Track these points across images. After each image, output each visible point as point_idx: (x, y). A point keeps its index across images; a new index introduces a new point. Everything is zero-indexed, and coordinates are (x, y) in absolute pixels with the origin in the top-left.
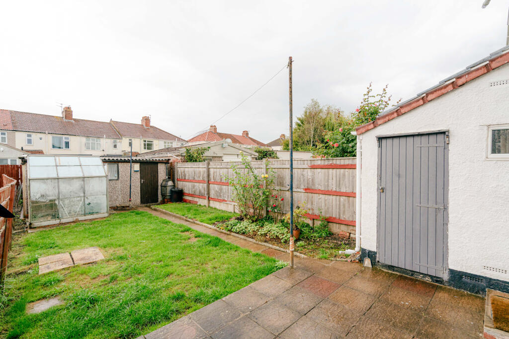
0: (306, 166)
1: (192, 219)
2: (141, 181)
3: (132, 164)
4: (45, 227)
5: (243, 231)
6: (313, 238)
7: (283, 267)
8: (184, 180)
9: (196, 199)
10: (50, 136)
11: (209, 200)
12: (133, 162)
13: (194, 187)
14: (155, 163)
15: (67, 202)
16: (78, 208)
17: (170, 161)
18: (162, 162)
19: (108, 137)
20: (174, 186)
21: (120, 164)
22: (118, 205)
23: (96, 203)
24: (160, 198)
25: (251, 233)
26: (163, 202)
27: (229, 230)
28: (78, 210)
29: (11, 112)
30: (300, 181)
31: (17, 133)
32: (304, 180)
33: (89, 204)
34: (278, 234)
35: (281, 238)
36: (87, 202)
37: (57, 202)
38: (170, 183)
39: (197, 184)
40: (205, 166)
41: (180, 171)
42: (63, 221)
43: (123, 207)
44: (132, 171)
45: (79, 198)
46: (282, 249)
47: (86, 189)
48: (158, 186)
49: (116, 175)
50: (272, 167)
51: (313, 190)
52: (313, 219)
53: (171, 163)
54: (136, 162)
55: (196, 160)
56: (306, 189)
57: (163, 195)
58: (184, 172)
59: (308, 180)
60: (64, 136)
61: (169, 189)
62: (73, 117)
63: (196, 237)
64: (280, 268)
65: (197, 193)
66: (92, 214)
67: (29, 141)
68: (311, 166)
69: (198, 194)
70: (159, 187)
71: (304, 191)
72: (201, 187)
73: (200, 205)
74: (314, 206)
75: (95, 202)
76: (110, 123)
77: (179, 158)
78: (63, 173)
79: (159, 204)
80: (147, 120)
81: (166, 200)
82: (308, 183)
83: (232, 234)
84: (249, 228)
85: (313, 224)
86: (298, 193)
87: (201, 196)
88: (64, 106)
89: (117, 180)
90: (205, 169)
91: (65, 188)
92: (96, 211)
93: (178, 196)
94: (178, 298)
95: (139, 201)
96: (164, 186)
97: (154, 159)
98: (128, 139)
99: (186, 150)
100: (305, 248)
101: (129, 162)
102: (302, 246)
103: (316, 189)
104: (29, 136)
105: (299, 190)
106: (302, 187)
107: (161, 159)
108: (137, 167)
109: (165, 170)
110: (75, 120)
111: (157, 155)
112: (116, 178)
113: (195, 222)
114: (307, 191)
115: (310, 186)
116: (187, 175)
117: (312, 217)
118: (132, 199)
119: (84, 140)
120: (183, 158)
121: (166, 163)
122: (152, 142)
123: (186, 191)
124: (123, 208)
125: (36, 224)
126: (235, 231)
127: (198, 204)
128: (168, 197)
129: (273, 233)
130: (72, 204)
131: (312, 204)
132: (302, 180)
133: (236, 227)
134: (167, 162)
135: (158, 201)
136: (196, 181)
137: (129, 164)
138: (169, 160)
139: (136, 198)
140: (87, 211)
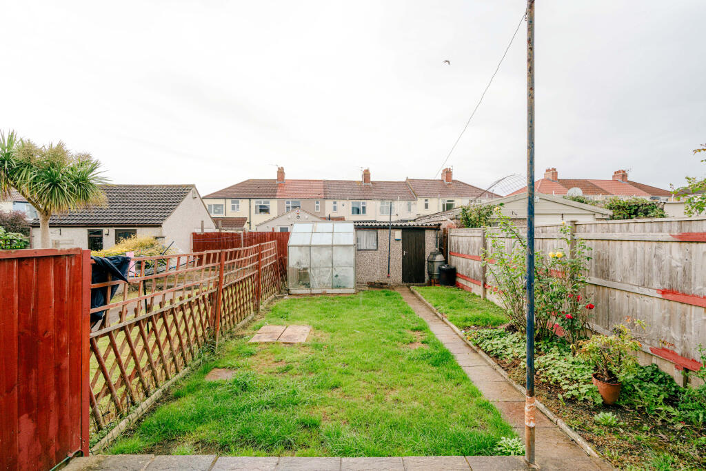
0: (665, 236)
1: (442, 314)
2: (403, 253)
3: (392, 231)
4: (298, 295)
5: (498, 352)
6: (662, 417)
7: (510, 454)
8: (458, 254)
9: (470, 285)
10: (350, 202)
11: (485, 289)
12: (394, 228)
13: (468, 265)
14: (422, 230)
15: (317, 271)
16: (326, 279)
17: (442, 227)
18: (430, 228)
19: (403, 199)
20: (446, 262)
21: (379, 231)
22: (376, 281)
23: (344, 276)
24: (427, 277)
25: (508, 362)
26: (430, 284)
27: (477, 345)
28: (326, 281)
29: (324, 181)
30: (650, 271)
31: (326, 201)
32: (660, 269)
33: (337, 276)
34: (559, 378)
35: (565, 387)
36: (334, 274)
37: (309, 271)
38: (439, 258)
39: (471, 262)
40: (480, 234)
41: (453, 241)
42: (314, 291)
43: (381, 284)
44: (392, 240)
45: (327, 269)
46: (549, 413)
47: (334, 259)
48: (425, 260)
49: (375, 244)
50: (584, 236)
51: (684, 294)
52: (687, 370)
53: (444, 229)
54: (396, 228)
55: (476, 225)
56: (664, 292)
57: (431, 274)
58: (458, 242)
59: (671, 271)
60: (362, 201)
61: (437, 265)
62: (371, 180)
63: (423, 343)
64: (504, 453)
65: (472, 275)
66: (339, 287)
67: (335, 208)
68: (679, 237)
69: (473, 278)
70: (426, 262)
71: (660, 296)
72: (476, 266)
73: (474, 295)
74: (688, 336)
75: (342, 274)
76: (405, 182)
77: (453, 222)
78: (317, 240)
79: (425, 286)
80: (448, 173)
81: (433, 281)
82: (670, 278)
83: (480, 351)
84: (510, 350)
85: (686, 380)
86: (646, 298)
87: (475, 280)
88: (363, 169)
89: (376, 250)
90: (480, 239)
91: (317, 256)
92: (344, 285)
93: (449, 277)
94: (308, 426)
95: (400, 278)
96: (431, 262)
97: (428, 224)
98: (424, 200)
99: (461, 211)
100: (616, 432)
101: (388, 228)
102: (610, 426)
103: (697, 293)
104: (335, 203)
105: (646, 291)
106: (656, 285)
107: (433, 224)
108: (398, 234)
109: (434, 239)
110: (372, 183)
111: (432, 219)
112: (375, 248)
113: (444, 319)
114: (669, 296)
115: (678, 284)
116: (461, 247)
117: (682, 362)
118: (391, 275)
119: (378, 203)
120: (459, 222)
121: (435, 229)
122: (452, 201)
123: (459, 271)
124: (381, 286)
125: (292, 291)
126: (484, 348)
127: (472, 292)
128: (435, 277)
129: (550, 372)
130: (321, 274)
131: (683, 329)
132: (655, 267)
133: (488, 342)
134: (437, 228)
135: (423, 281)
136: (470, 256)
137: (388, 230)
138: (439, 225)
139: (397, 274)
140: (335, 284)
